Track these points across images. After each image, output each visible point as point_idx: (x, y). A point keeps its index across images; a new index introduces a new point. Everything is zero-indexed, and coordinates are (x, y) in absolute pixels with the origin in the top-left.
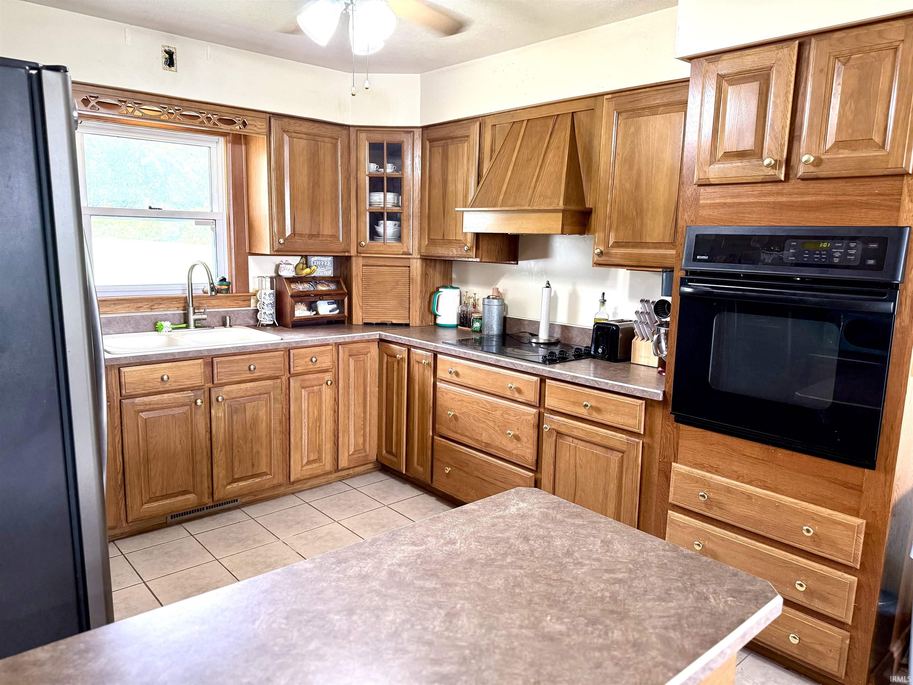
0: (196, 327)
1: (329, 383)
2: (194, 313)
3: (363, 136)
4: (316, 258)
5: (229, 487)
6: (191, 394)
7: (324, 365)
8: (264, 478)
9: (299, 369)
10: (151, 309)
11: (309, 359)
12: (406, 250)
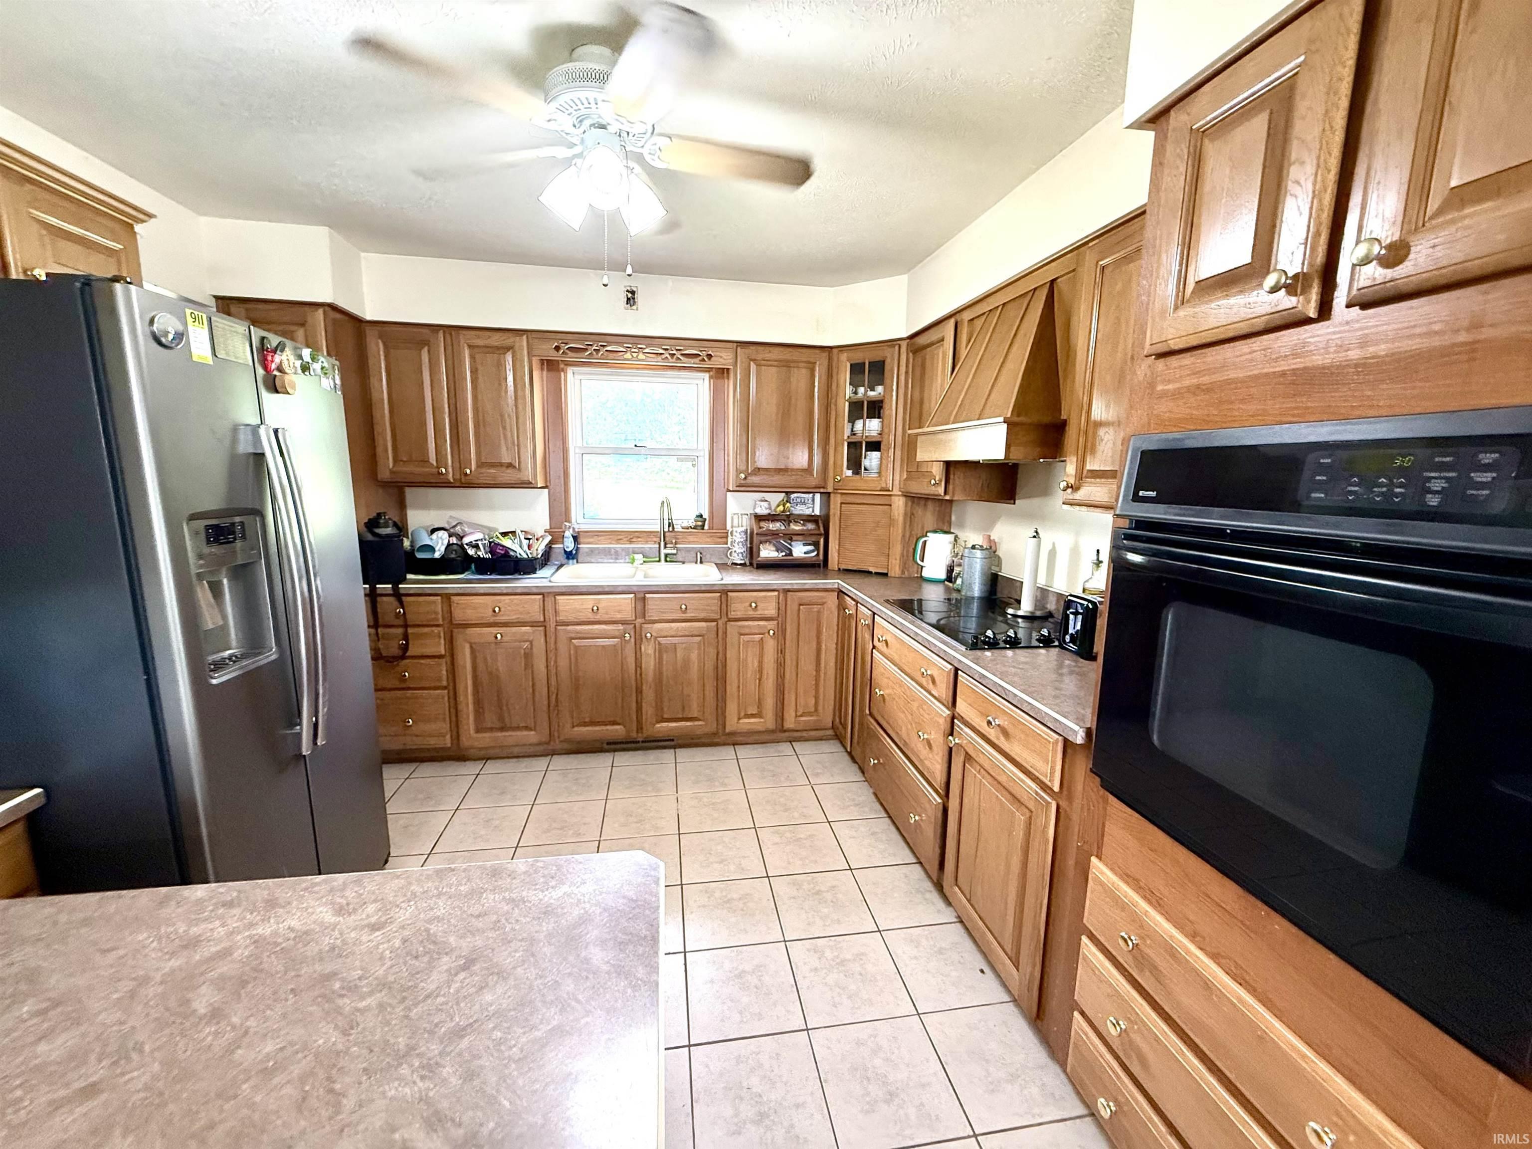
0: (666, 561)
1: (771, 632)
2: (665, 547)
3: (844, 356)
4: (796, 495)
5: (658, 725)
6: (621, 627)
7: (766, 612)
8: (696, 723)
9: (739, 614)
10: (631, 542)
11: (748, 604)
12: (884, 485)
